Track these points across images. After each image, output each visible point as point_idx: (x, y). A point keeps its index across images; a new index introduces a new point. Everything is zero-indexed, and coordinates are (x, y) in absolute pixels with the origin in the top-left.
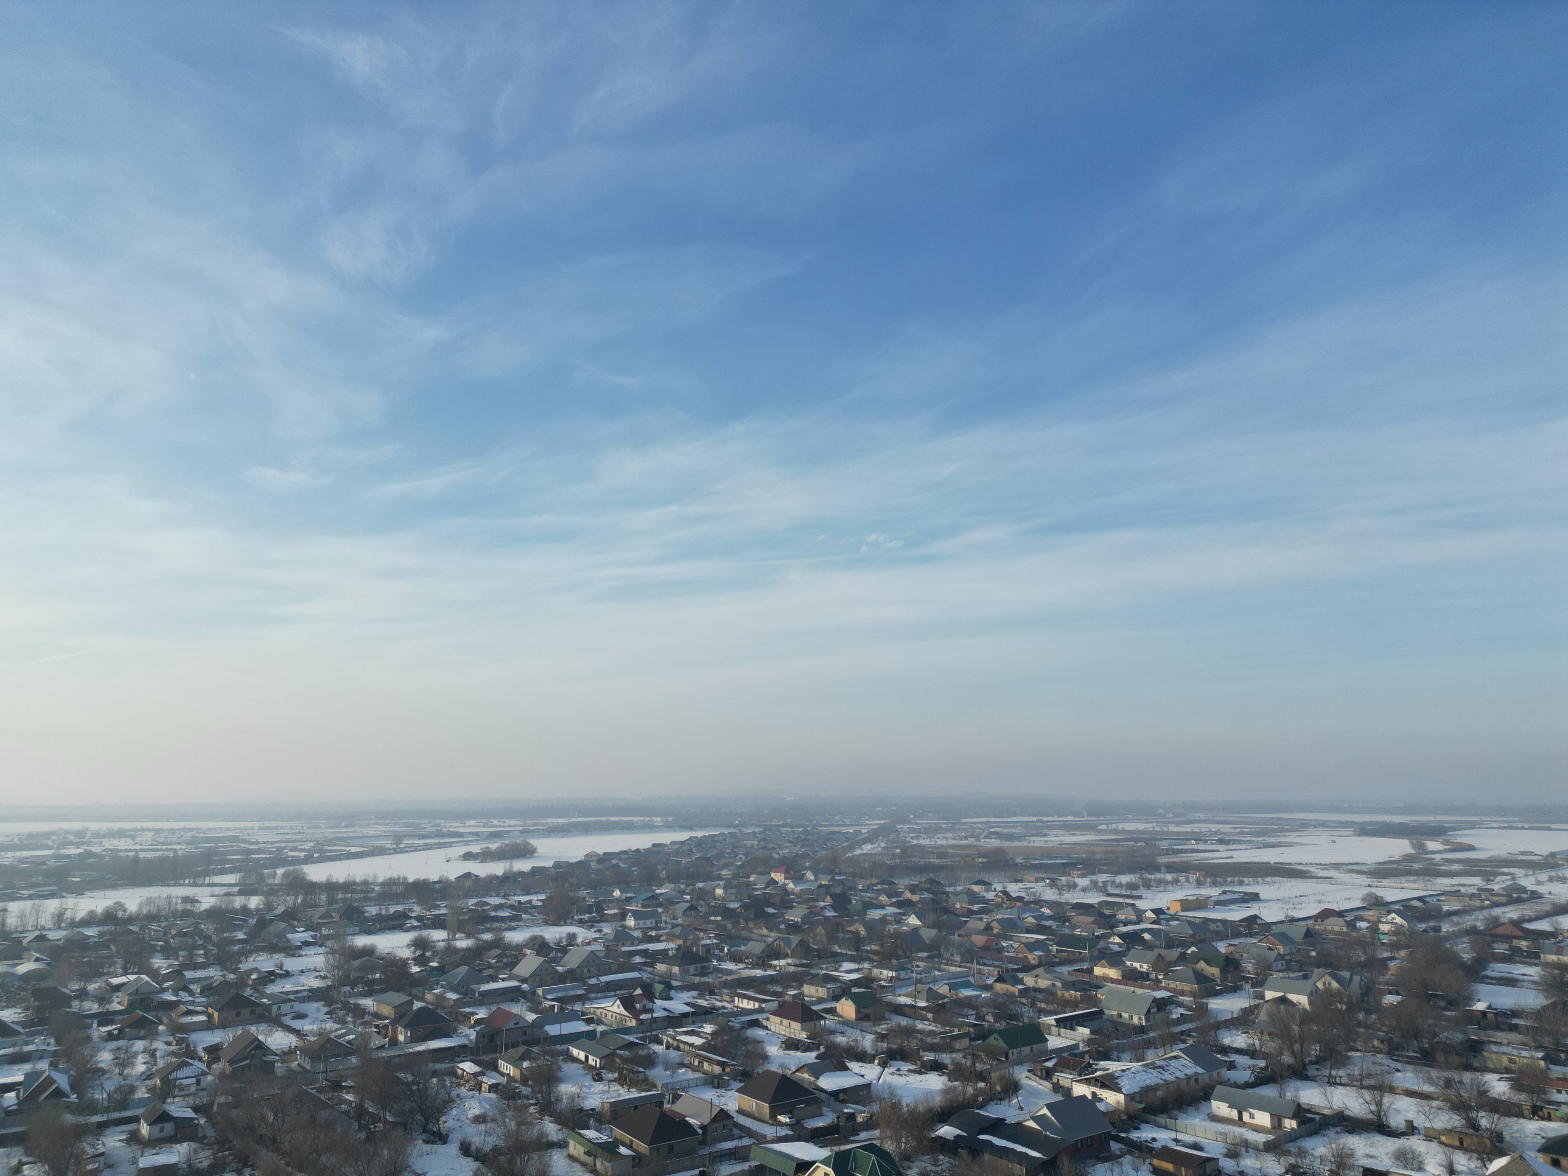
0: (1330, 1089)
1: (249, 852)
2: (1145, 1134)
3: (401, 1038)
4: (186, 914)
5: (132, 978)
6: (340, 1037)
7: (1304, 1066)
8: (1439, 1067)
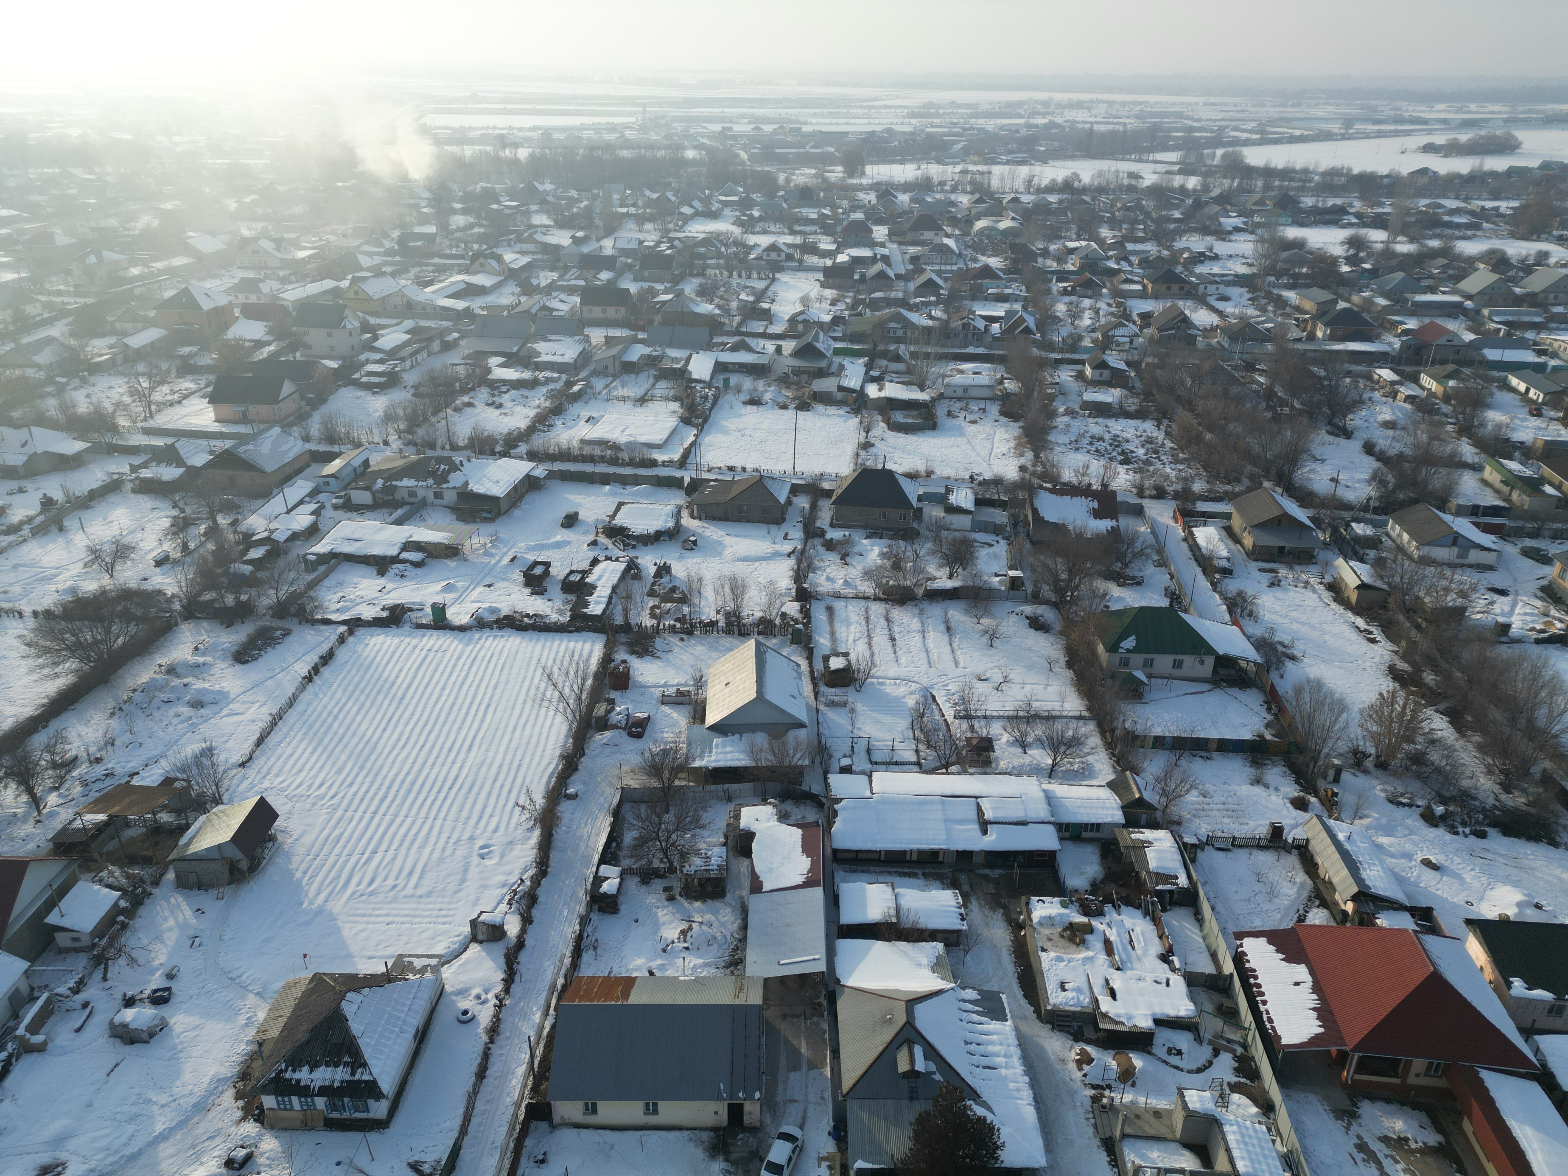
1: (1191, 129)
3: (1320, 334)
4: (1131, 189)
5: (1084, 243)
6: (1259, 323)
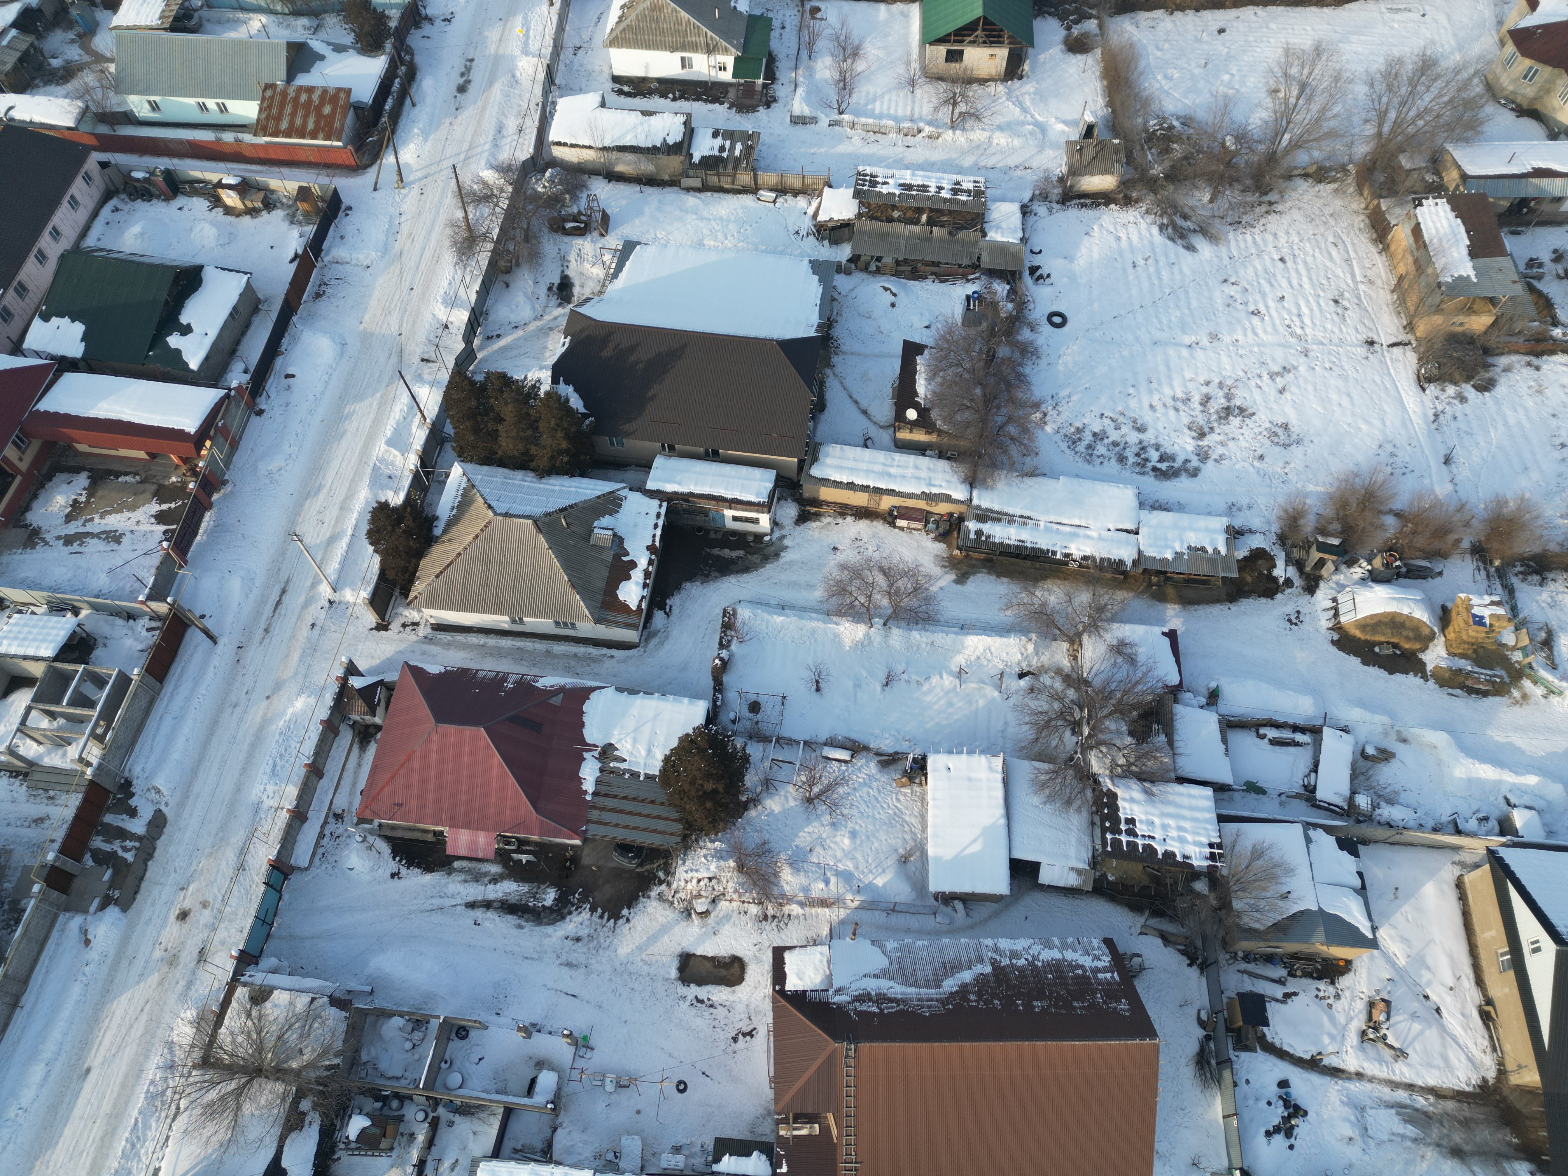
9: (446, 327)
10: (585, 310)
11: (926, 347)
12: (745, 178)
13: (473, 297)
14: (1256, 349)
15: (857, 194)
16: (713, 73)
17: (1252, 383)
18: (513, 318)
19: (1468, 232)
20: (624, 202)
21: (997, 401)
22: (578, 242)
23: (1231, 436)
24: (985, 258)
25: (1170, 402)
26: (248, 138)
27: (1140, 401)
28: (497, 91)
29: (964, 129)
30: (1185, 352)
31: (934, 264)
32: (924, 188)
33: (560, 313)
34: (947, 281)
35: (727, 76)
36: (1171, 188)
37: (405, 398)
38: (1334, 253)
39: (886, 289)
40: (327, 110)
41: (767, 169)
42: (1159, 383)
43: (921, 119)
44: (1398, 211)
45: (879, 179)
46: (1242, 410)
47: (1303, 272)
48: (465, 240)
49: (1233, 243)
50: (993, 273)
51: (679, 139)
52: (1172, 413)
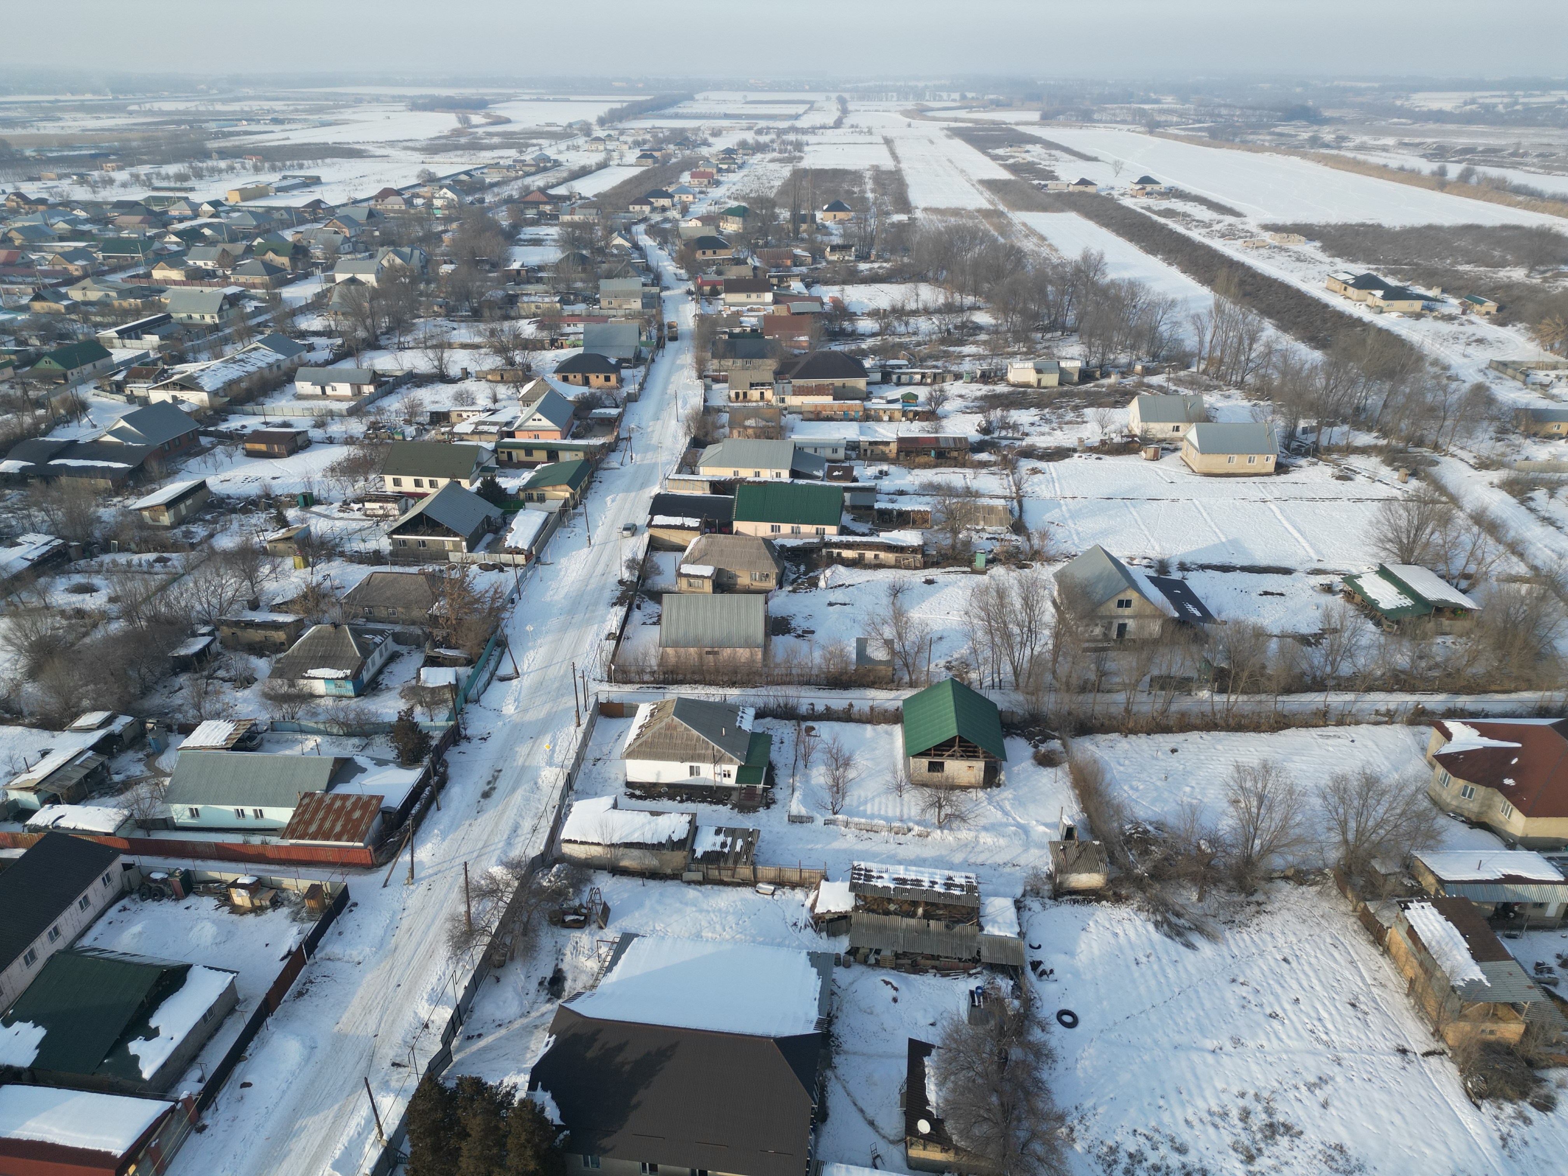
0: (400, 354)
2: (234, 423)
7: (377, 338)
8: (485, 321)
9: (427, 1026)
10: (574, 1006)
11: (933, 1046)
12: (744, 871)
13: (461, 993)
14: (1284, 1056)
15: (853, 887)
16: (718, 779)
17: (1291, 1095)
18: (498, 1015)
19: (1463, 935)
20: (626, 895)
21: (1016, 1112)
22: (576, 934)
23: (1283, 1159)
24: (984, 952)
25: (1207, 1118)
26: (275, 840)
27: (1173, 1115)
28: (518, 797)
29: (951, 829)
30: (1210, 1058)
31: (933, 957)
32: (918, 882)
33: (548, 1009)
34: (948, 975)
35: (731, 782)
36: (1158, 886)
37: (365, 1110)
38: (1336, 954)
39: (887, 983)
40: (357, 814)
41: (766, 863)
42: (1190, 1093)
43: (910, 819)
44: (1386, 913)
45: (874, 874)
46: (1288, 1128)
47: (1311, 974)
48: (463, 933)
49: (1231, 942)
50: (996, 968)
51: (684, 836)
52: (1211, 1130)
